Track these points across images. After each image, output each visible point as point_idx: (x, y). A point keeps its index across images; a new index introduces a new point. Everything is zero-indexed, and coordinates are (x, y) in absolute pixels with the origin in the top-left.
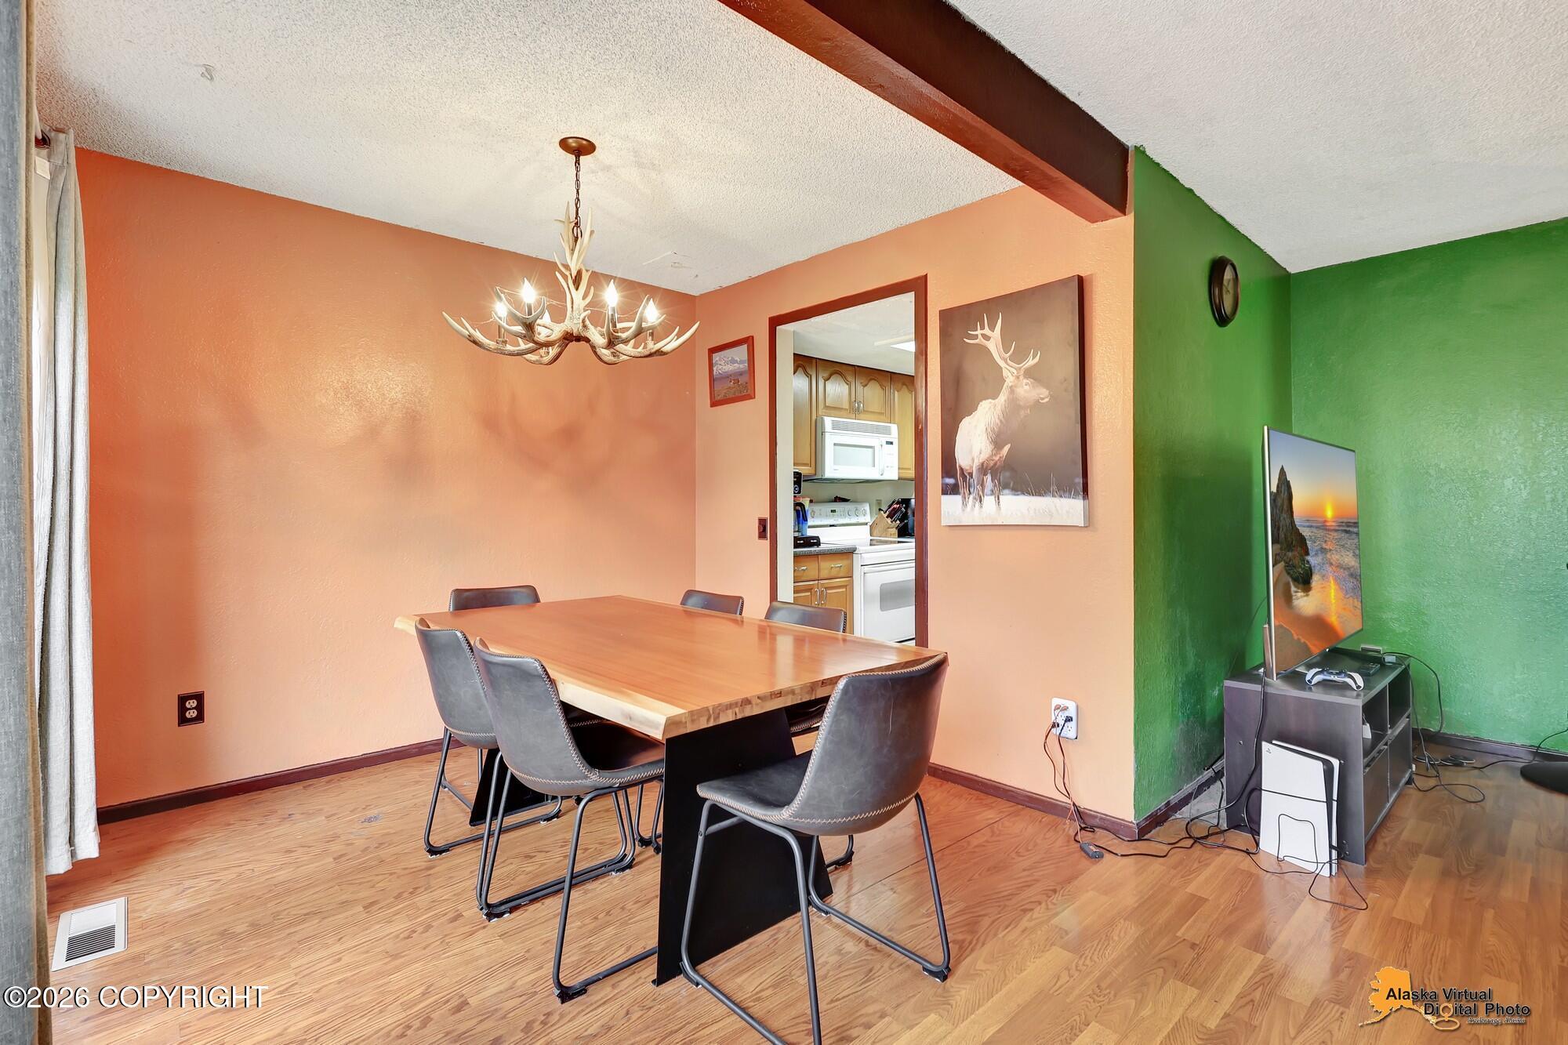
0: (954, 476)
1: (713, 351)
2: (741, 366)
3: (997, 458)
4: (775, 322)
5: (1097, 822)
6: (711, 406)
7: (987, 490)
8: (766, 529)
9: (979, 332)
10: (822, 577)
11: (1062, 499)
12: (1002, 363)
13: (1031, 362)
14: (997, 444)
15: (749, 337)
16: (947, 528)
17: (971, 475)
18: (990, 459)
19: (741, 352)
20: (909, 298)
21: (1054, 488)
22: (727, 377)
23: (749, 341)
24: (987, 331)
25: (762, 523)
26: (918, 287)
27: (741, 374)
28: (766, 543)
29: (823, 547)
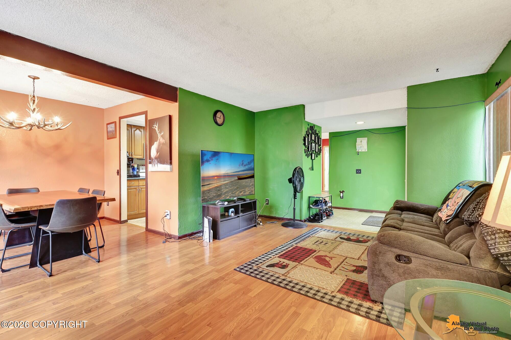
0: (151, 160)
1: (108, 124)
2: (113, 129)
3: (157, 156)
4: (121, 118)
5: (173, 237)
6: (107, 139)
7: (156, 163)
8: (119, 173)
9: (154, 126)
10: (140, 185)
11: (167, 165)
12: (158, 134)
13: (162, 134)
14: (157, 152)
15: (114, 122)
16: (151, 172)
17: (153, 159)
18: (156, 156)
19: (113, 125)
20: (144, 116)
21: (166, 163)
22: (110, 132)
23: (115, 123)
24: (156, 126)
25: (118, 170)
26: (146, 113)
27: (113, 131)
28: (119, 176)
29: (141, 177)
